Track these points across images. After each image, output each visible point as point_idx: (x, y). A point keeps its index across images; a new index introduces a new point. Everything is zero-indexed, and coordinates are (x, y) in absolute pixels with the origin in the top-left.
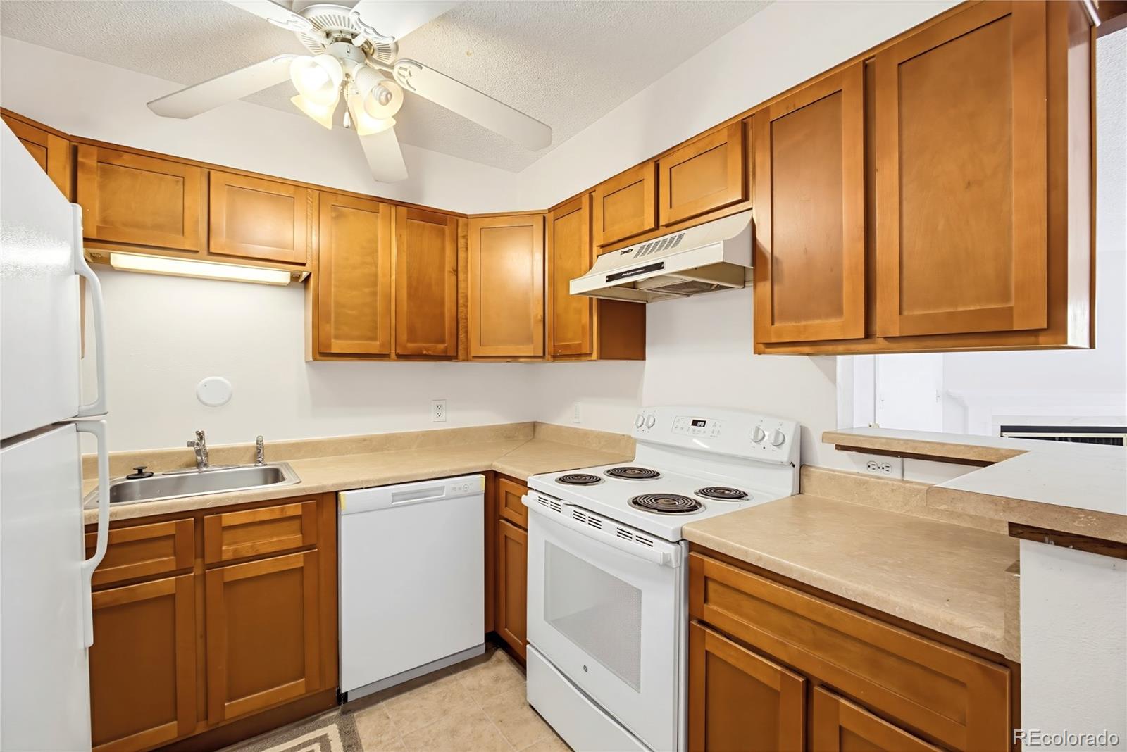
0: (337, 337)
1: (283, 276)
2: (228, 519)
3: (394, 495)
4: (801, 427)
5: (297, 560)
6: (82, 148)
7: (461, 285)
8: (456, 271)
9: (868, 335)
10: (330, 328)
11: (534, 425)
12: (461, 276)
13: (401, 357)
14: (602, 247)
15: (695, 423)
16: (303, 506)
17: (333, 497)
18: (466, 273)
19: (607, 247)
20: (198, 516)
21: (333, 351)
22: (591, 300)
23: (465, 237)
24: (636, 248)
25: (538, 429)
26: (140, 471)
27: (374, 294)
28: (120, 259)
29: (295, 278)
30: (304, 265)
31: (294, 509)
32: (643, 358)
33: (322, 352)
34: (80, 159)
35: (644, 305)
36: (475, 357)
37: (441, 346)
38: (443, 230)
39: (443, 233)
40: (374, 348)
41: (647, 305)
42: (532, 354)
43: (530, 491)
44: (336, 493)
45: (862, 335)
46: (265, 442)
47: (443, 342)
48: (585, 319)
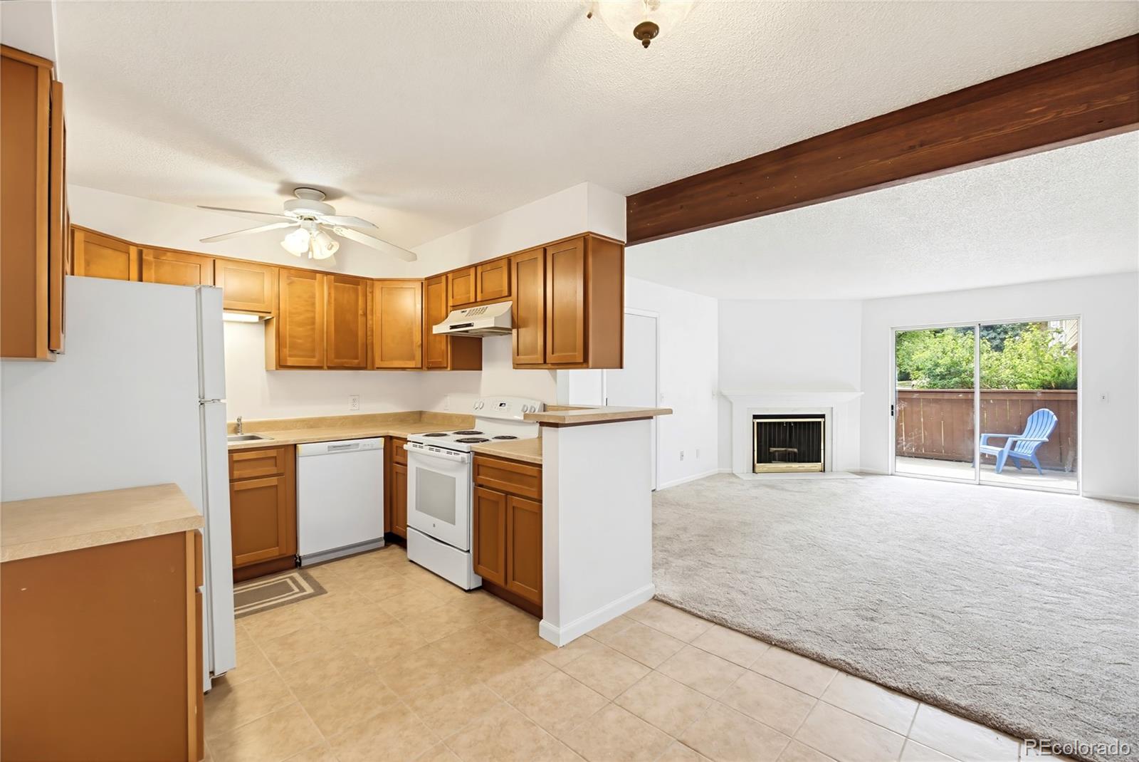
0: (290, 356)
1: (255, 318)
3: (329, 447)
4: (544, 405)
5: (275, 481)
6: (145, 251)
7: (370, 322)
8: (365, 314)
9: (545, 362)
10: (286, 351)
11: (421, 413)
12: (369, 317)
13: (330, 368)
14: (453, 306)
15: (501, 405)
16: (275, 451)
17: (293, 448)
18: (372, 315)
19: (455, 307)
21: (289, 364)
22: (447, 336)
23: (372, 292)
24: (468, 310)
25: (423, 416)
27: (313, 329)
30: (270, 313)
31: (273, 453)
32: (480, 369)
33: (281, 365)
34: (144, 257)
35: (481, 339)
36: (378, 368)
37: (356, 361)
38: (357, 290)
39: (356, 291)
40: (314, 362)
41: (483, 339)
42: (414, 366)
43: (409, 443)
44: (295, 446)
45: (543, 362)
46: (243, 421)
47: (357, 358)
48: (444, 347)
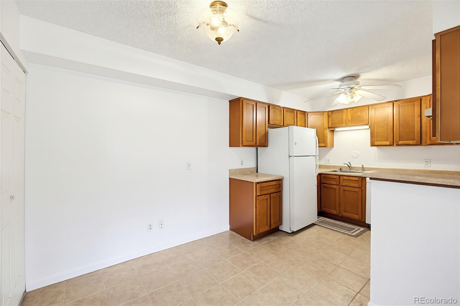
2: (345, 178)
5: (357, 190)
7: (424, 120)
8: (420, 116)
10: (375, 139)
12: (424, 117)
13: (398, 145)
16: (358, 179)
17: (365, 179)
20: (340, 176)
21: (376, 144)
26: (341, 169)
27: (388, 128)
28: (336, 129)
29: (369, 127)
30: (368, 124)
31: (357, 179)
34: (329, 115)
36: (429, 144)
38: (414, 104)
40: (388, 143)
